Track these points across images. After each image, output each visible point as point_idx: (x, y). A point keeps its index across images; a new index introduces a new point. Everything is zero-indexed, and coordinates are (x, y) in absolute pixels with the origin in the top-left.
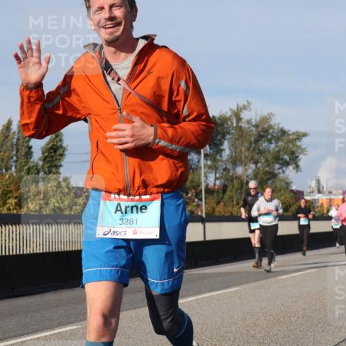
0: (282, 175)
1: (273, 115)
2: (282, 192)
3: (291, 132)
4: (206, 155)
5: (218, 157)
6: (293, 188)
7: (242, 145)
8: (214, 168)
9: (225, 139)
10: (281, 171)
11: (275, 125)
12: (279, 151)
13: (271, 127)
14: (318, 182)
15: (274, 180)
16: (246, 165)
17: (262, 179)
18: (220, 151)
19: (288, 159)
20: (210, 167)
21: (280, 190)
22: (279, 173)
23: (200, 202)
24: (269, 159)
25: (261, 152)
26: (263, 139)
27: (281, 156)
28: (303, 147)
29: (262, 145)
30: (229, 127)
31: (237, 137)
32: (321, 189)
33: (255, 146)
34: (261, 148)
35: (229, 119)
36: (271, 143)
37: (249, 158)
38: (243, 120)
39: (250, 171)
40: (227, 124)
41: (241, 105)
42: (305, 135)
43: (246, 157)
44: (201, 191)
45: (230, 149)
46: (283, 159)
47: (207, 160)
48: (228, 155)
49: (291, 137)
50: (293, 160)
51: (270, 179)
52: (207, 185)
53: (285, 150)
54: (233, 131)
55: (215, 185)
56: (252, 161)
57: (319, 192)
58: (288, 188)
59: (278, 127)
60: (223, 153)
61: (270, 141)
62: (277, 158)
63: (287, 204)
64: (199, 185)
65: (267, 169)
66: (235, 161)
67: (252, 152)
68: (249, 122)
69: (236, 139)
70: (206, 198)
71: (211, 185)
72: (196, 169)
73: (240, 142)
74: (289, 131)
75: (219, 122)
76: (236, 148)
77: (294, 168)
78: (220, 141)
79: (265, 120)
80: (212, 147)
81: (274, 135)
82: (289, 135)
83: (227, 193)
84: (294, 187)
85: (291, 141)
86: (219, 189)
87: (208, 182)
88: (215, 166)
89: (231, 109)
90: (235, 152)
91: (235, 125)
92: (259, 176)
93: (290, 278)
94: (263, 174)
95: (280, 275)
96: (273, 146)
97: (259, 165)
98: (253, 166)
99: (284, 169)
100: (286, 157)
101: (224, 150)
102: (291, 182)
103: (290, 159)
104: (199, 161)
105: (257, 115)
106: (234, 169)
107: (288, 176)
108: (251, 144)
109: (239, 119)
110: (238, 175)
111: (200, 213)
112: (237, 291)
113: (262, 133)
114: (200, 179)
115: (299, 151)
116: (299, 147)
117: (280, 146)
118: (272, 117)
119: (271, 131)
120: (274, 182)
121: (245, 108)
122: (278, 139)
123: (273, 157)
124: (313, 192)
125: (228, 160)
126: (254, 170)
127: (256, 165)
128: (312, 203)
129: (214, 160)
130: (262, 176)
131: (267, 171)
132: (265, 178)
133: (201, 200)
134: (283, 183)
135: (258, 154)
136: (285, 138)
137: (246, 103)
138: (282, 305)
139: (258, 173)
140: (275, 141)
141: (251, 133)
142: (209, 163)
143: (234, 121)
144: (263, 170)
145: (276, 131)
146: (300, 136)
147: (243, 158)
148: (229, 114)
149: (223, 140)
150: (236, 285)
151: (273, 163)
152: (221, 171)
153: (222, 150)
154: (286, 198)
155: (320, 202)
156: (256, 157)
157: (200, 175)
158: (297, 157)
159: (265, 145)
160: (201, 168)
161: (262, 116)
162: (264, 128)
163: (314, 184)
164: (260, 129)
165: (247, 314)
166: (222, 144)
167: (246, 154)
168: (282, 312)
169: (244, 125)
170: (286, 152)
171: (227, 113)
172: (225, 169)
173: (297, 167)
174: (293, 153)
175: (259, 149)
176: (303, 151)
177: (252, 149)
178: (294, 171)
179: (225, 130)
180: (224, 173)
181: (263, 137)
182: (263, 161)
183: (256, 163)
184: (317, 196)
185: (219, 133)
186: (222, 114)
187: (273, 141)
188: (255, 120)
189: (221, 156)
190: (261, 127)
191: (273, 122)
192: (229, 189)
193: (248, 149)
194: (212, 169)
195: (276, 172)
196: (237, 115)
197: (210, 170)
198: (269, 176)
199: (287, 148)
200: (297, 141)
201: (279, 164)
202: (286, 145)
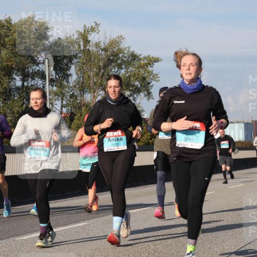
1: (123, 38)
3: (141, 57)
4: (51, 81)
5: (65, 83)
6: (145, 117)
7: (91, 70)
9: (72, 64)
10: (131, 98)
11: (125, 49)
12: (130, 76)
13: (120, 51)
16: (94, 92)
18: (67, 76)
19: (139, 86)
20: (56, 94)
26: (113, 64)
27: (132, 83)
28: (155, 72)
29: (111, 70)
31: (84, 61)
33: (105, 71)
34: (110, 73)
35: (76, 41)
37: (98, 83)
38: (91, 43)
39: (99, 98)
41: (88, 26)
42: (157, 60)
43: (95, 83)
45: (77, 74)
46: (134, 85)
47: (52, 86)
48: (75, 81)
49: (142, 62)
50: (145, 86)
53: (136, 76)
54: (80, 55)
55: (61, 113)
56: (101, 88)
59: (129, 51)
60: (70, 78)
61: (120, 66)
62: (127, 85)
66: (83, 88)
67: (101, 77)
68: (97, 45)
69: (84, 64)
73: (88, 67)
74: (140, 55)
76: (84, 73)
77: (145, 95)
78: (67, 65)
79: (114, 43)
80: (58, 72)
81: (125, 59)
82: (140, 60)
83: (75, 121)
85: (142, 67)
88: (61, 93)
89: (77, 31)
90: (83, 78)
91: (82, 48)
96: (123, 71)
98: (102, 93)
99: (135, 96)
100: (137, 83)
101: (71, 75)
102: (143, 111)
103: (141, 85)
104: (44, 87)
105: (106, 38)
106: (82, 96)
107: (139, 103)
108: (100, 69)
109: (87, 42)
110: (86, 102)
113: (111, 58)
115: (151, 77)
116: (150, 73)
117: (131, 72)
119: (121, 55)
121: (93, 29)
122: (128, 64)
125: (75, 87)
126: (103, 97)
129: (61, 86)
136: (136, 63)
137: (94, 25)
140: (126, 66)
141: (100, 57)
142: (55, 88)
143: (82, 44)
145: (126, 55)
146: (152, 61)
147: (91, 85)
148: (76, 37)
149: (69, 65)
152: (68, 98)
153: (69, 76)
158: (149, 83)
159: (114, 70)
161: (112, 39)
162: (113, 52)
164: (109, 53)
166: (69, 69)
167: (95, 80)
169: (92, 48)
170: (137, 79)
172: (72, 96)
173: (149, 94)
174: (144, 79)
175: (108, 75)
176: (155, 77)
177: (101, 74)
178: (146, 99)
180: (72, 100)
181: (112, 61)
187: (123, 67)
188: (104, 44)
189: (68, 82)
190: (111, 50)
191: (123, 45)
192: (76, 117)
193: (97, 74)
194: (59, 96)
196: (85, 38)
197: (56, 97)
199: (138, 74)
200: (149, 66)
201: (130, 90)
202: (137, 71)
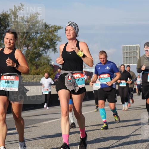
0: (45, 55)
2: (45, 66)
3: (50, 26)
5: (2, 42)
6: (52, 64)
10: (44, 52)
12: (43, 39)
15: (39, 58)
16: (20, 48)
17: (31, 57)
18: (3, 38)
19: (49, 44)
21: (44, 65)
22: (43, 53)
24: (36, 44)
25: (31, 39)
27: (44, 42)
28: (59, 36)
29: (31, 34)
30: (9, 22)
33: (27, 35)
34: (31, 36)
35: (9, 16)
36: (38, 33)
37: (23, 43)
39: (24, 52)
40: (8, 19)
41: (17, 6)
42: (60, 28)
43: (21, 42)
46: (46, 44)
49: (51, 29)
50: (52, 45)
51: (37, 57)
56: (25, 45)
58: (49, 64)
62: (41, 43)
65: (35, 50)
67: (25, 39)
74: (49, 25)
75: (2, 18)
77: (53, 50)
78: (3, 31)
82: (49, 28)
85: (51, 32)
89: (10, 9)
92: (29, 55)
93: (48, 123)
95: (43, 122)
96: (39, 35)
97: (29, 48)
98: (25, 48)
99: (46, 50)
100: (47, 43)
102: (51, 60)
103: (50, 44)
107: (49, 55)
108: (24, 34)
115: (56, 39)
116: (56, 36)
117: (44, 35)
120: (39, 59)
121: (20, 8)
123: (39, 42)
126: (26, 52)
127: (28, 48)
130: (32, 55)
131: (35, 52)
132: (33, 57)
134: (45, 60)
135: (29, 40)
136: (47, 30)
139: (29, 53)
144: (32, 51)
151: (39, 47)
154: (47, 70)
156: (28, 42)
158: (55, 43)
159: (33, 34)
170: (47, 40)
171: (7, 12)
173: (55, 50)
174: (52, 40)
175: (29, 37)
176: (59, 39)
177: (25, 37)
178: (53, 52)
179: (6, 23)
182: (32, 45)
183: (27, 46)
185: (2, 25)
186: (4, 12)
193: (22, 37)
195: (41, 52)
196: (15, 14)
198: (36, 56)
199: (48, 37)
200: (55, 32)
201: (43, 47)
202: (48, 35)
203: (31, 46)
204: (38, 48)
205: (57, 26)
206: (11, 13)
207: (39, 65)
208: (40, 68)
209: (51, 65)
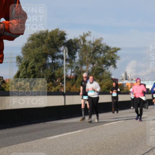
0: (107, 70)
1: (103, 39)
2: (107, 79)
3: (111, 48)
4: (67, 60)
5: (73, 61)
7: (86, 54)
8: (70, 66)
9: (77, 51)
10: (106, 68)
11: (103, 44)
12: (105, 58)
13: (101, 45)
14: (126, 74)
15: (102, 73)
16: (88, 65)
17: (96, 72)
18: (74, 58)
19: (110, 62)
20: (69, 66)
21: (106, 78)
22: (105, 69)
23: (63, 85)
24: (100, 62)
25: (96, 58)
26: (97, 51)
27: (106, 60)
28: (118, 55)
29: (96, 54)
30: (79, 45)
31: (83, 50)
32: (127, 78)
33: (93, 55)
34: (96, 56)
35: (79, 40)
36: (101, 54)
37: (90, 61)
38: (86, 41)
39: (90, 68)
40: (78, 43)
41: (85, 33)
42: (119, 49)
43: (88, 61)
44: (63, 79)
45: (79, 56)
46: (108, 62)
47: (67, 62)
48: (78, 60)
49: (112, 50)
50: (113, 62)
51: (100, 72)
52: (67, 76)
53: (108, 57)
54: (81, 47)
55: (71, 75)
56: (91, 63)
57: (126, 79)
58: (110, 77)
59: (105, 45)
60: (76, 58)
61: (100, 53)
62: (104, 62)
63: (109, 86)
64: (63, 76)
65: (99, 67)
66: (82, 63)
67: (91, 58)
68: (90, 42)
69: (83, 51)
70: (66, 83)
71: (69, 75)
72: (61, 67)
73: (85, 53)
74: (111, 47)
75: (74, 42)
76: (83, 56)
77: (113, 67)
78: (74, 52)
79: (98, 41)
80: (70, 55)
81: (103, 49)
82: (111, 49)
83: (78, 80)
84: (113, 77)
85: (113, 53)
86: (73, 78)
87: (67, 74)
88: (71, 66)
89: (80, 36)
90: (82, 58)
91: (82, 44)
92: (94, 71)
94: (97, 70)
96: (102, 55)
97: (95, 65)
98: (91, 66)
99: (108, 67)
101: (76, 57)
102: (112, 74)
103: (111, 62)
104: (63, 63)
105: (94, 38)
106: (81, 67)
107: (110, 71)
108: (91, 54)
109: (84, 41)
110: (83, 70)
111: (62, 91)
112: (81, 132)
113: (97, 48)
114: (63, 72)
115: (116, 58)
116: (116, 56)
117: (106, 55)
118: (102, 40)
119: (101, 47)
120: (102, 74)
121: (88, 35)
122: (105, 51)
123: (102, 61)
124: (123, 79)
125: (78, 63)
126: (92, 68)
127: (93, 65)
128: (123, 85)
129: (71, 62)
131: (99, 68)
132: (98, 72)
133: (63, 83)
134: (107, 75)
135: (94, 59)
136: (109, 51)
137: (88, 32)
138: (105, 139)
139: (94, 69)
141: (91, 48)
142: (68, 64)
143: (82, 42)
144: (97, 68)
145: (104, 47)
146: (116, 50)
147: (86, 61)
148: (79, 38)
149: (76, 52)
150: (81, 129)
151: (102, 64)
152: (75, 68)
153: (75, 57)
154: (109, 82)
155: (127, 85)
156: (93, 61)
157: (63, 70)
158: (115, 61)
159: (98, 54)
160: (63, 66)
161: (97, 39)
162: (97, 46)
163: (123, 75)
164: (95, 46)
165: (87, 144)
166: (75, 54)
167: (88, 59)
168: (105, 143)
169: (87, 44)
171: (78, 37)
172: (77, 67)
173: (115, 66)
174: (113, 59)
175: (95, 57)
176: (118, 58)
177: (91, 56)
178: (113, 68)
179: (77, 46)
180: (76, 69)
181: (97, 50)
183: (93, 64)
184: (125, 82)
185: (74, 48)
186: (75, 38)
187: (102, 53)
188: (93, 41)
189: (75, 60)
190: (96, 45)
191: (103, 42)
192: (78, 78)
193: (89, 57)
194: (70, 67)
195: (104, 69)
196: (83, 39)
197: (69, 68)
199: (110, 56)
200: (115, 52)
201: (105, 64)
202: (109, 55)
203: (96, 63)
204: (101, 66)
205: (116, 48)
206: (81, 38)
207: (102, 79)
208: (103, 81)
209: (112, 79)
